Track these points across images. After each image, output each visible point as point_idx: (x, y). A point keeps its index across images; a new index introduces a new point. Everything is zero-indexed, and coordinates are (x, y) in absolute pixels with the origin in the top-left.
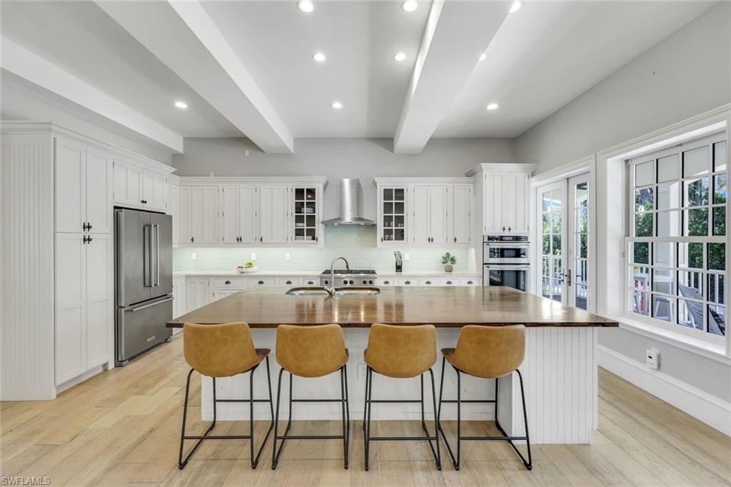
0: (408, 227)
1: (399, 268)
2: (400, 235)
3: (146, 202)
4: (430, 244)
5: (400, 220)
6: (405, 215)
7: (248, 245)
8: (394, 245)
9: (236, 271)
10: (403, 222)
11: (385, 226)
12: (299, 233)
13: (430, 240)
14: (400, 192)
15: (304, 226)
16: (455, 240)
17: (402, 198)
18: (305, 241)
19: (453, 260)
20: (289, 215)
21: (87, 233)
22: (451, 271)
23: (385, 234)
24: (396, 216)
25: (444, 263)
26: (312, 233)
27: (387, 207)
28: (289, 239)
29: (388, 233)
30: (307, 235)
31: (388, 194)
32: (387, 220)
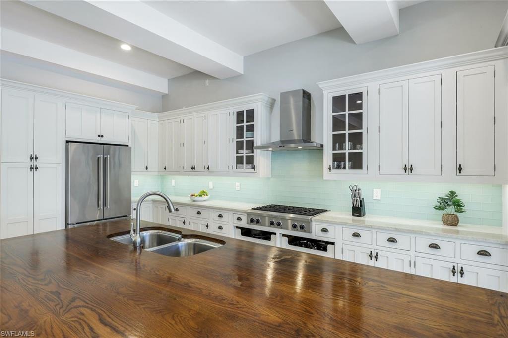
0: (368, 149)
1: (358, 210)
2: (357, 162)
3: (102, 136)
4: (408, 176)
5: (357, 140)
6: (364, 131)
7: (200, 173)
8: (348, 177)
9: (189, 199)
10: (361, 143)
11: (334, 149)
12: (239, 160)
13: (408, 169)
14: (356, 99)
15: (244, 153)
16: (460, 169)
17: (360, 106)
18: (245, 170)
19: (458, 205)
20: (231, 141)
21: (34, 163)
22: (456, 225)
23: (334, 160)
24: (349, 134)
25: (440, 208)
26: (250, 160)
27: (338, 123)
28: (231, 167)
29: (338, 160)
30: (247, 163)
31: (338, 102)
32: (338, 140)
